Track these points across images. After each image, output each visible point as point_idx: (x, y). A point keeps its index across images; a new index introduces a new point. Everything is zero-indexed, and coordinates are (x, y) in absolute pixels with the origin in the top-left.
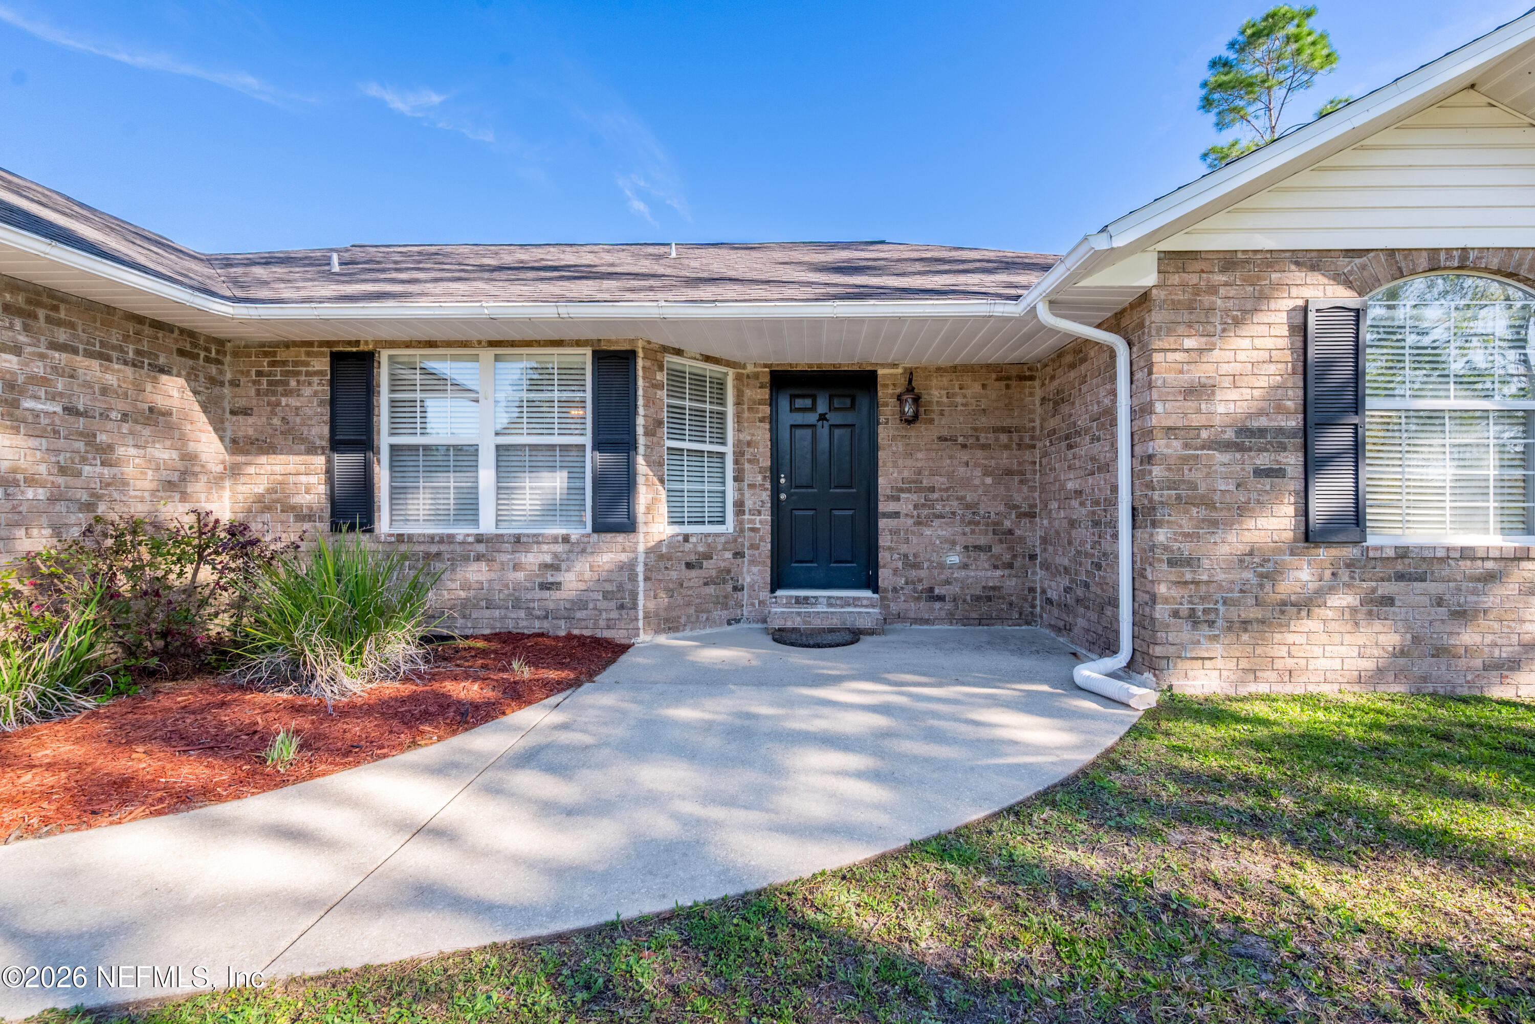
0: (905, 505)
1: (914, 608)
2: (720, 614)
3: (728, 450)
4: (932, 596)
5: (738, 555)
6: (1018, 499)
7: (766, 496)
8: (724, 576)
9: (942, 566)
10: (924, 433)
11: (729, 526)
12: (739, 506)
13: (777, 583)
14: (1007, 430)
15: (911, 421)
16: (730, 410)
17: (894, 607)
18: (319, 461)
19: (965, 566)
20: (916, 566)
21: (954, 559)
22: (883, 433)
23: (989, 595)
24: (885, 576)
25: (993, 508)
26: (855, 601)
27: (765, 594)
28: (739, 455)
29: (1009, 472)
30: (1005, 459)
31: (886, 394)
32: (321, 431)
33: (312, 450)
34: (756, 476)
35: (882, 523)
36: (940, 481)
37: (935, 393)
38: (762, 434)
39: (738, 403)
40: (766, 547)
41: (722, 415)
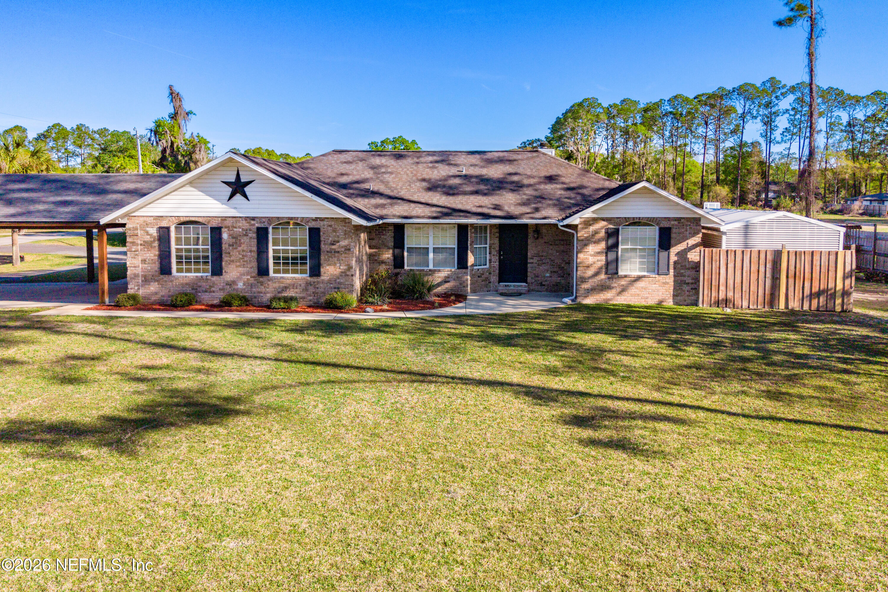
0: (535, 260)
1: (537, 288)
2: (485, 289)
3: (488, 246)
4: (542, 285)
5: (490, 273)
6: (565, 259)
7: (497, 258)
8: (487, 279)
9: (545, 277)
10: (541, 241)
11: (488, 266)
12: (490, 260)
13: (500, 281)
14: (562, 240)
15: (537, 238)
16: (488, 235)
17: (531, 288)
18: (391, 251)
19: (551, 277)
20: (537, 277)
21: (548, 275)
22: (529, 241)
23: (557, 284)
24: (529, 279)
25: (558, 261)
26: (521, 286)
27: (497, 284)
28: (490, 247)
29: (563, 251)
30: (562, 248)
31: (530, 231)
32: (391, 244)
33: (389, 248)
34: (494, 252)
35: (529, 265)
36: (544, 254)
37: (544, 231)
38: (497, 241)
39: (490, 233)
40: (497, 271)
41: (486, 237)
